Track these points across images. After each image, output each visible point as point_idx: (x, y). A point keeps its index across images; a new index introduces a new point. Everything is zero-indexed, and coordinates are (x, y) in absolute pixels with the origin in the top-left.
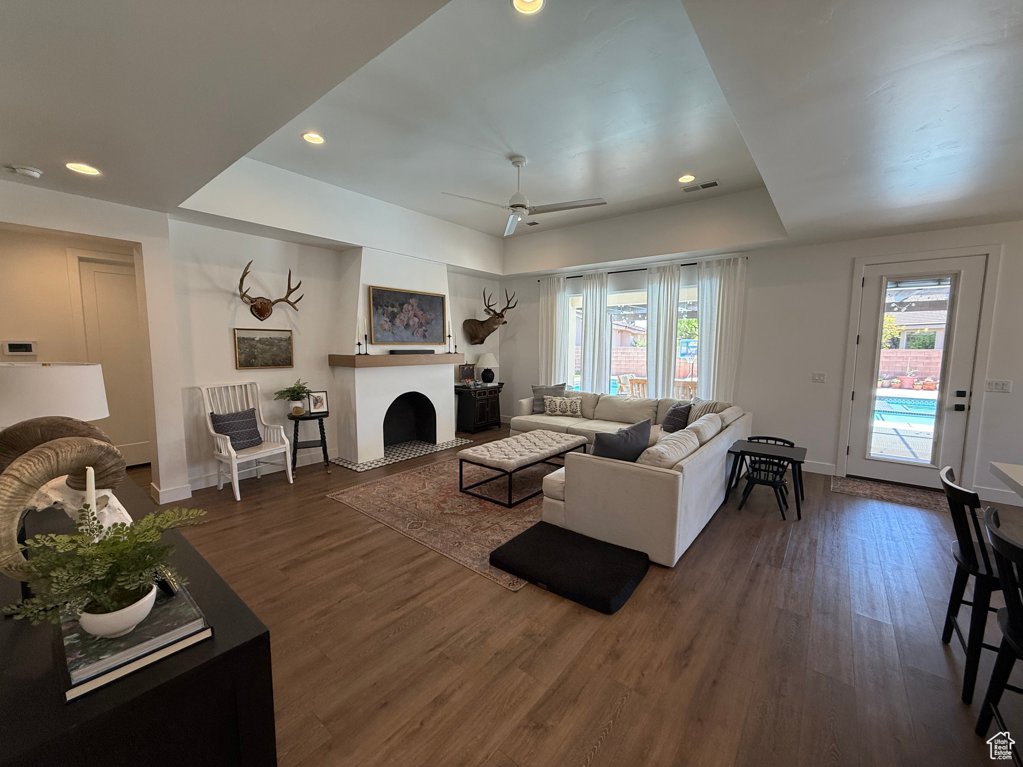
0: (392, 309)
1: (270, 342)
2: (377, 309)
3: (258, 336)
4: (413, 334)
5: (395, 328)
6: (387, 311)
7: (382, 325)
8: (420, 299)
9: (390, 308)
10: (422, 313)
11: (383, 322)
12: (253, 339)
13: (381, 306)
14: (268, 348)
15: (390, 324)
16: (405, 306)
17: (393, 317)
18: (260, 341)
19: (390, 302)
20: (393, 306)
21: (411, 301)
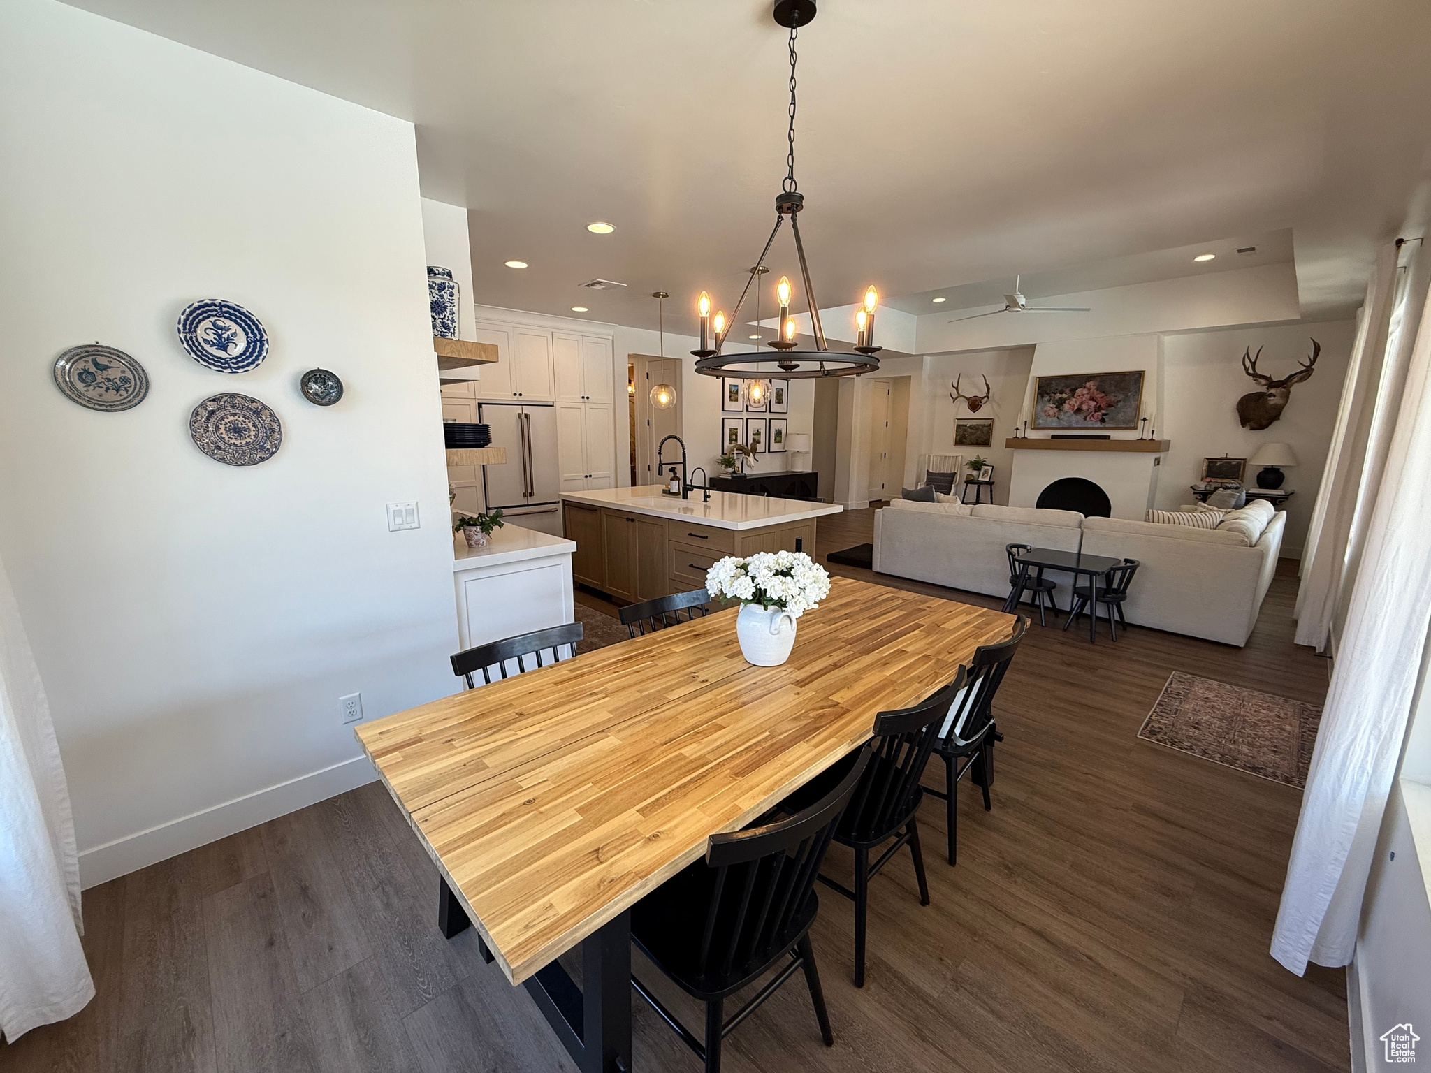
0: (1061, 396)
1: (975, 428)
2: (1042, 397)
3: (969, 424)
4: (1085, 419)
5: (1062, 413)
6: (1055, 398)
7: (1046, 411)
8: (1103, 381)
9: (1058, 394)
10: (1103, 395)
11: (1048, 408)
12: (966, 426)
13: (1047, 394)
14: (974, 431)
15: (1056, 410)
16: (1079, 391)
17: (1060, 403)
18: (970, 427)
19: (1060, 388)
20: (1062, 392)
21: (1088, 385)
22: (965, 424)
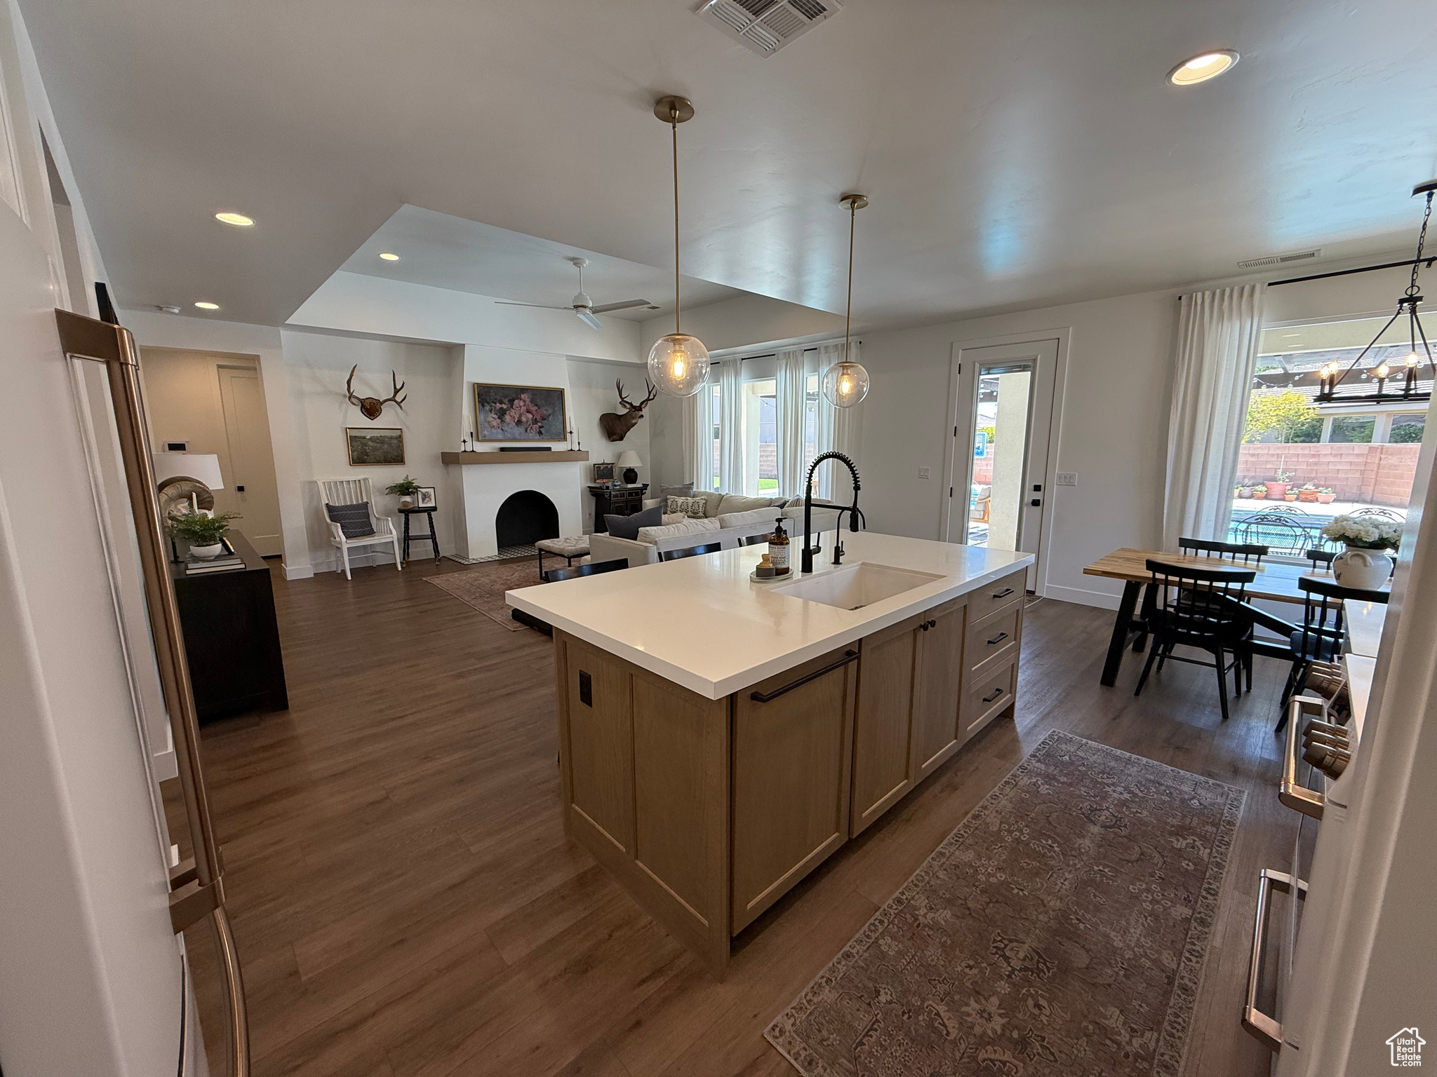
0: (500, 406)
1: (380, 440)
2: (483, 406)
3: (369, 435)
4: (526, 431)
5: (505, 424)
6: (495, 408)
7: (489, 422)
8: (534, 394)
9: (498, 405)
10: (537, 408)
11: (491, 419)
12: (364, 438)
13: (488, 403)
14: (379, 445)
15: (499, 421)
16: (516, 402)
17: (502, 414)
18: (371, 439)
19: (498, 398)
20: (501, 403)
21: (523, 396)
22: (363, 435)
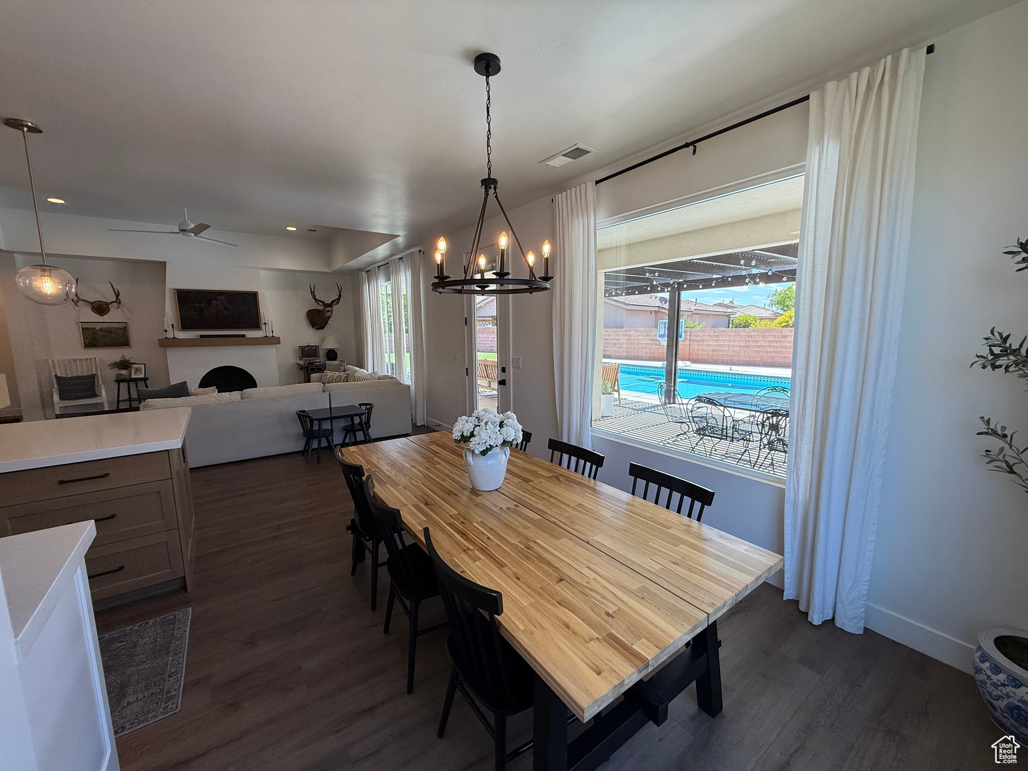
1: (109, 331)
2: (183, 305)
3: (99, 327)
5: (204, 319)
6: (194, 306)
8: (230, 296)
9: (197, 304)
10: (233, 306)
11: (190, 315)
12: (95, 329)
13: (187, 303)
14: (107, 334)
15: (198, 316)
16: (214, 302)
17: (200, 311)
18: (100, 330)
19: (197, 299)
20: (200, 303)
21: (220, 298)
22: (93, 327)
